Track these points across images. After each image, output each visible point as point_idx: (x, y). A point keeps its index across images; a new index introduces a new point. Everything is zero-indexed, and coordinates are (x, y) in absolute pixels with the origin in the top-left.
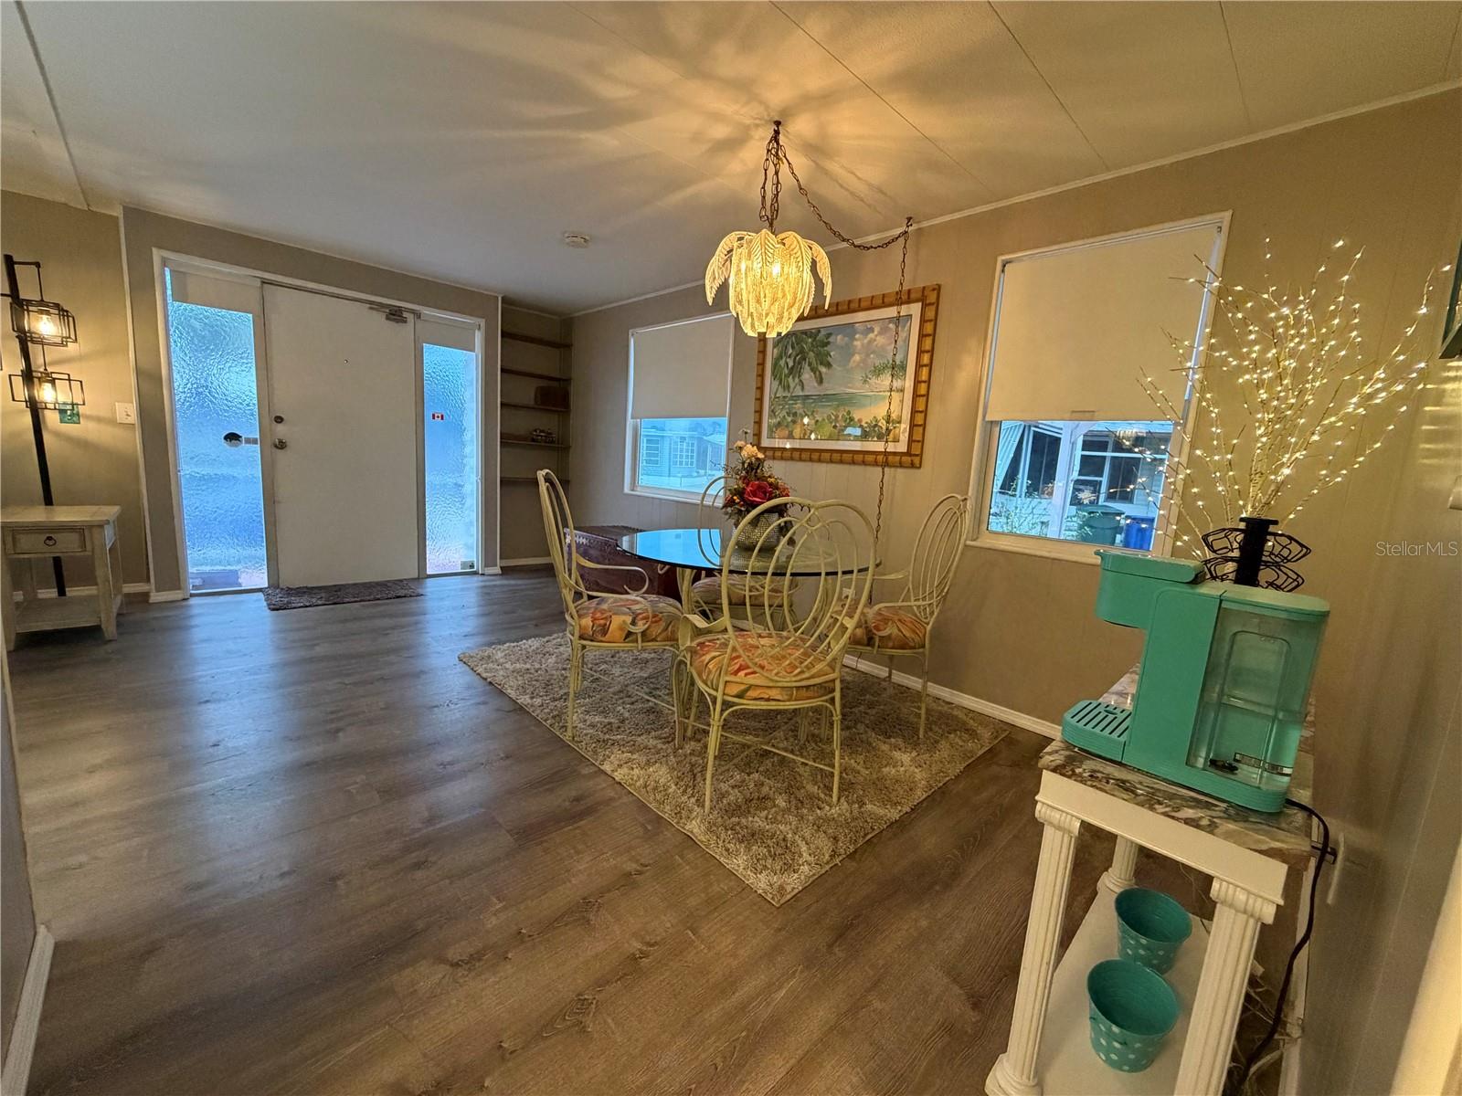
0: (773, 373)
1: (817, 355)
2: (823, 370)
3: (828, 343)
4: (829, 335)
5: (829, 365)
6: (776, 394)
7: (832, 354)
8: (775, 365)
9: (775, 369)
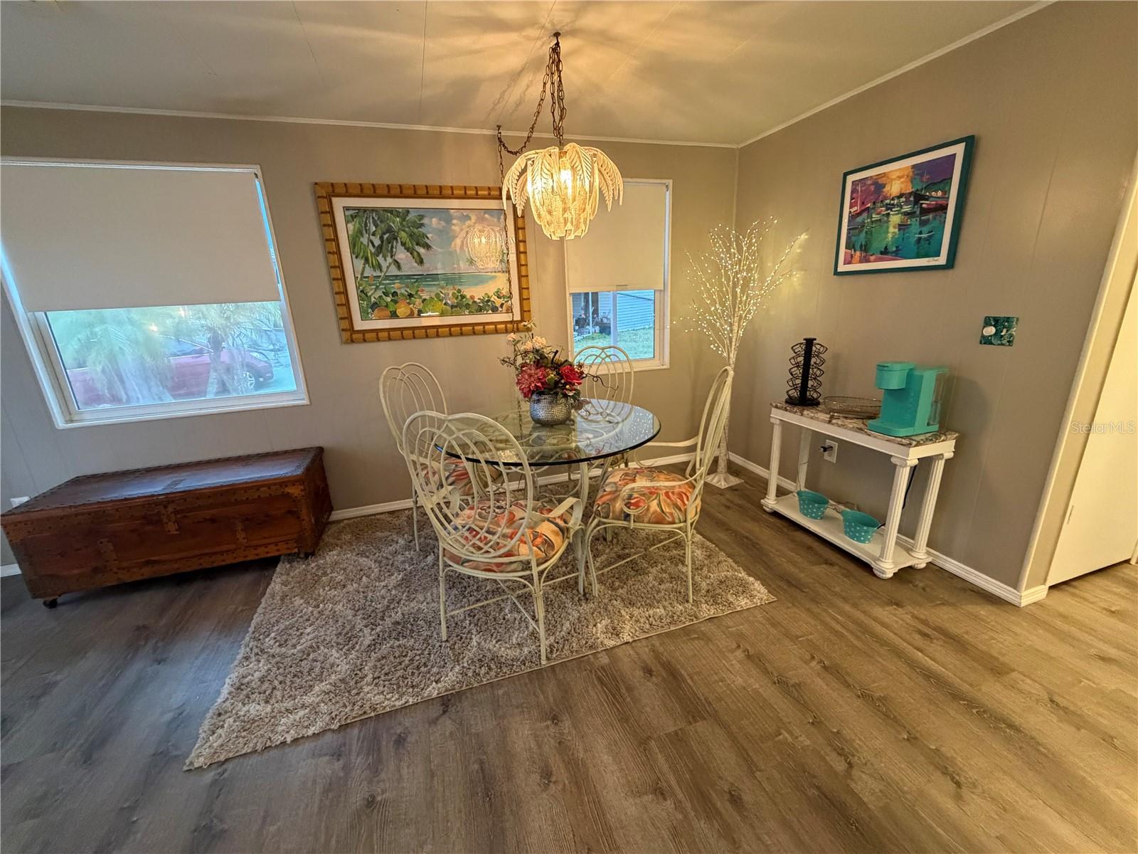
0: (352, 252)
1: (411, 236)
2: (422, 250)
3: (422, 225)
4: (421, 217)
5: (428, 247)
6: (362, 274)
7: (428, 236)
8: (354, 244)
9: (354, 246)
